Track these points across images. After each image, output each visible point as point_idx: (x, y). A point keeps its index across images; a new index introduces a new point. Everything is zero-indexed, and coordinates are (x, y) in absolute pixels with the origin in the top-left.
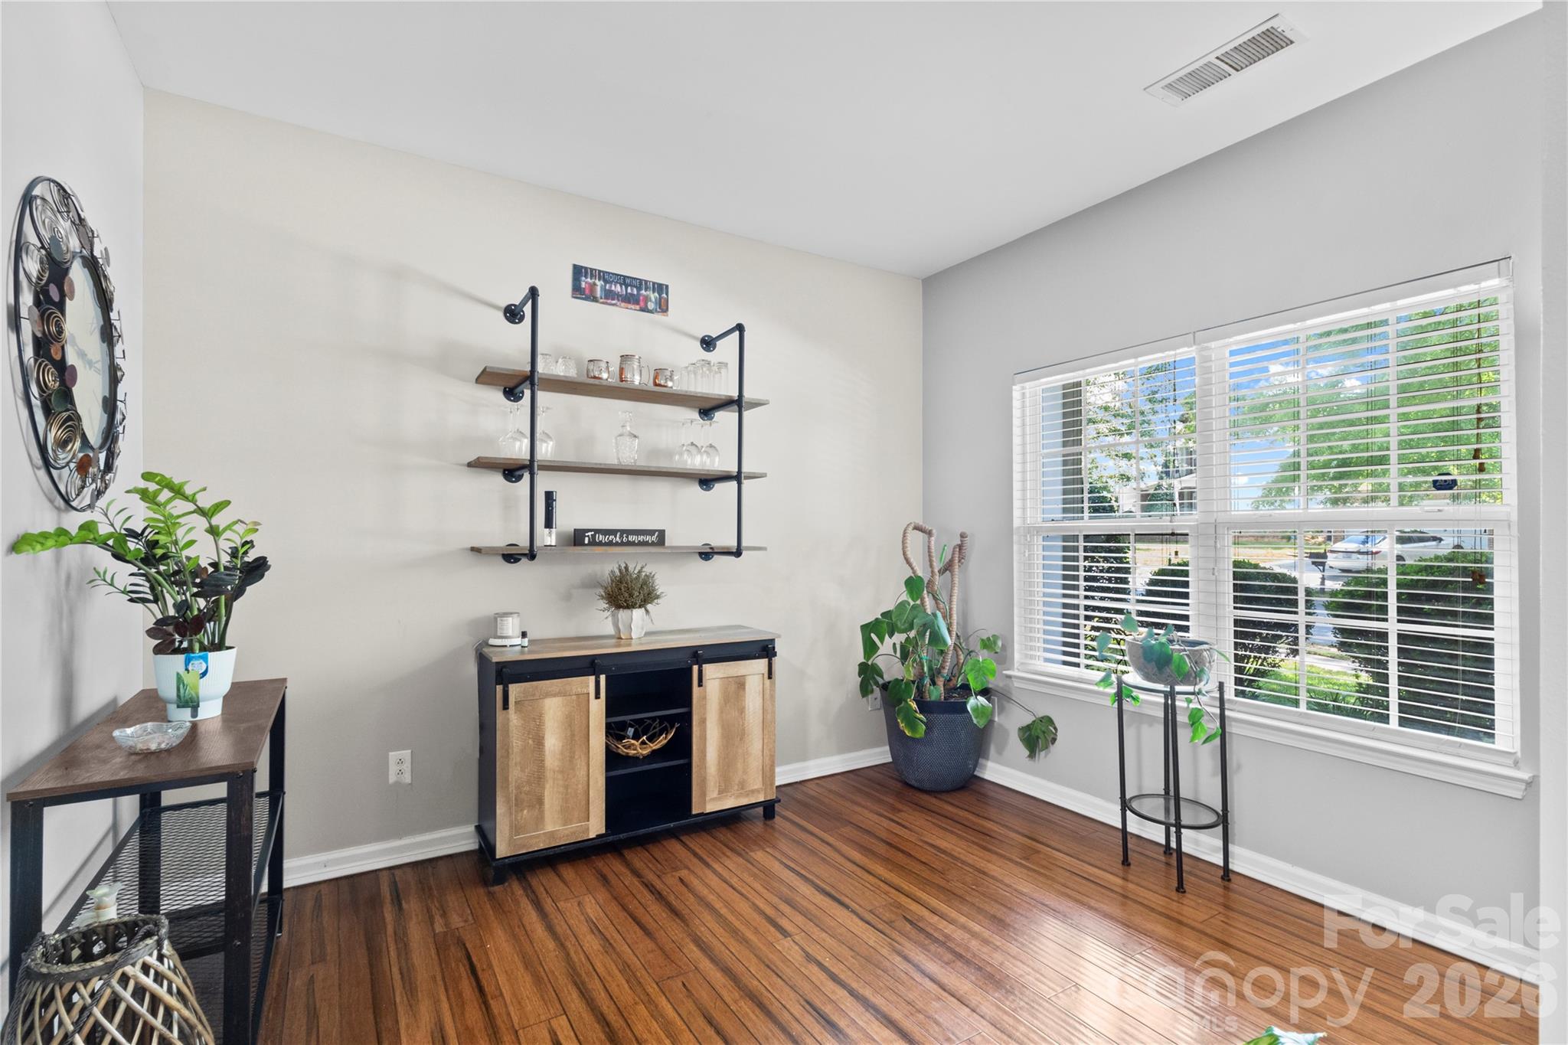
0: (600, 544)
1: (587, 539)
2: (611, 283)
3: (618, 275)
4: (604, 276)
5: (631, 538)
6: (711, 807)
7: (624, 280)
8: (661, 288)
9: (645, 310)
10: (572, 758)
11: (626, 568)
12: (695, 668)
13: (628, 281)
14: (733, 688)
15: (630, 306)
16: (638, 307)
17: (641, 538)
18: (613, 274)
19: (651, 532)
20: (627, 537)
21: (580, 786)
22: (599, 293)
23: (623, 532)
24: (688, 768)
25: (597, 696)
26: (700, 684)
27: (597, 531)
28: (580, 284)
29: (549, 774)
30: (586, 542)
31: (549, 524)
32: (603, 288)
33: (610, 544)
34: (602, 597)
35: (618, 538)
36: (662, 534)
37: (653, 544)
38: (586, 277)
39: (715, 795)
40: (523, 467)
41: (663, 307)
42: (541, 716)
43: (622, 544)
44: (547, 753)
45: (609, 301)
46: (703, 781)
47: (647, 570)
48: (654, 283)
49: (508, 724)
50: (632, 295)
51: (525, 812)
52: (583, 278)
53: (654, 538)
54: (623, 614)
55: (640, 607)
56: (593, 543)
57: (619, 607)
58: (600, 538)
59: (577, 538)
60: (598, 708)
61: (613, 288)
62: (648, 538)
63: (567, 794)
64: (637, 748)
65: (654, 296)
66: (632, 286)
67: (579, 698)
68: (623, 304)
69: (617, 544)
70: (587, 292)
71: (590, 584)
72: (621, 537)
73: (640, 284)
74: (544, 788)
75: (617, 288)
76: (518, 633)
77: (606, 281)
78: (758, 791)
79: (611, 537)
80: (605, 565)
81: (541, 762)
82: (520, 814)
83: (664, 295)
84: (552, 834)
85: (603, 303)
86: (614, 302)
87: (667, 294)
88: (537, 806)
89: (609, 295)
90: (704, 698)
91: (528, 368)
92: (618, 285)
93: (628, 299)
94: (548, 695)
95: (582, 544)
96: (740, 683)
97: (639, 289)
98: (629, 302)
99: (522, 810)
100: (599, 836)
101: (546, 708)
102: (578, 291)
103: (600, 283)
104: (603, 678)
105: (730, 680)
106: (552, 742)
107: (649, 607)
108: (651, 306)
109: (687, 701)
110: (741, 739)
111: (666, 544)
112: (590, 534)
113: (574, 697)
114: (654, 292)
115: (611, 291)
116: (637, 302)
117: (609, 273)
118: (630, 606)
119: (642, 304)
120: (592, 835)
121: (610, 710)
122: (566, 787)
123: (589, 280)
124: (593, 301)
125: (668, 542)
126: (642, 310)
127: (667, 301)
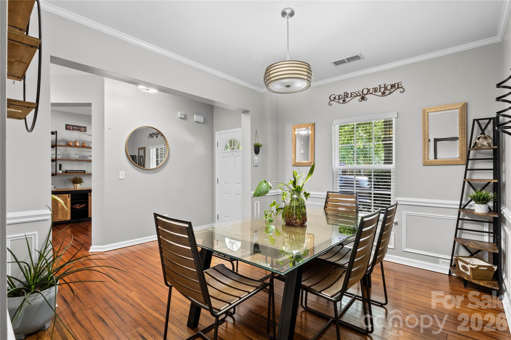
0: (71, 173)
4: (72, 126)
5: (78, 172)
7: (77, 126)
8: (85, 127)
11: (77, 177)
12: (89, 193)
17: (80, 172)
18: (74, 125)
19: (82, 171)
21: (66, 212)
22: (71, 129)
23: (76, 171)
24: (88, 210)
25: (69, 197)
26: (90, 196)
29: (59, 209)
31: (60, 169)
32: (72, 128)
33: (73, 173)
34: (71, 182)
36: (85, 171)
37: (83, 173)
40: (54, 160)
41: (85, 131)
43: (76, 173)
47: (81, 177)
48: (83, 127)
51: (55, 215)
52: (68, 126)
53: (83, 172)
54: (75, 185)
55: (79, 183)
56: (70, 172)
57: (74, 183)
59: (66, 172)
60: (69, 200)
62: (82, 172)
63: (63, 213)
64: (78, 206)
65: (83, 129)
66: (78, 127)
67: (65, 198)
69: (75, 173)
70: (69, 129)
71: (70, 180)
73: (80, 127)
76: (54, 188)
77: (73, 127)
80: (72, 177)
81: (58, 207)
84: (60, 219)
85: (72, 131)
86: (75, 130)
88: (57, 214)
89: (73, 129)
91: (55, 144)
93: (77, 130)
95: (68, 173)
97: (80, 128)
100: (69, 220)
102: (67, 129)
104: (70, 194)
106: (60, 204)
107: (81, 184)
108: (83, 131)
115: (74, 128)
118: (77, 183)
119: (81, 130)
120: (68, 220)
121: (71, 200)
125: (86, 172)
126: (81, 131)
127: (86, 130)
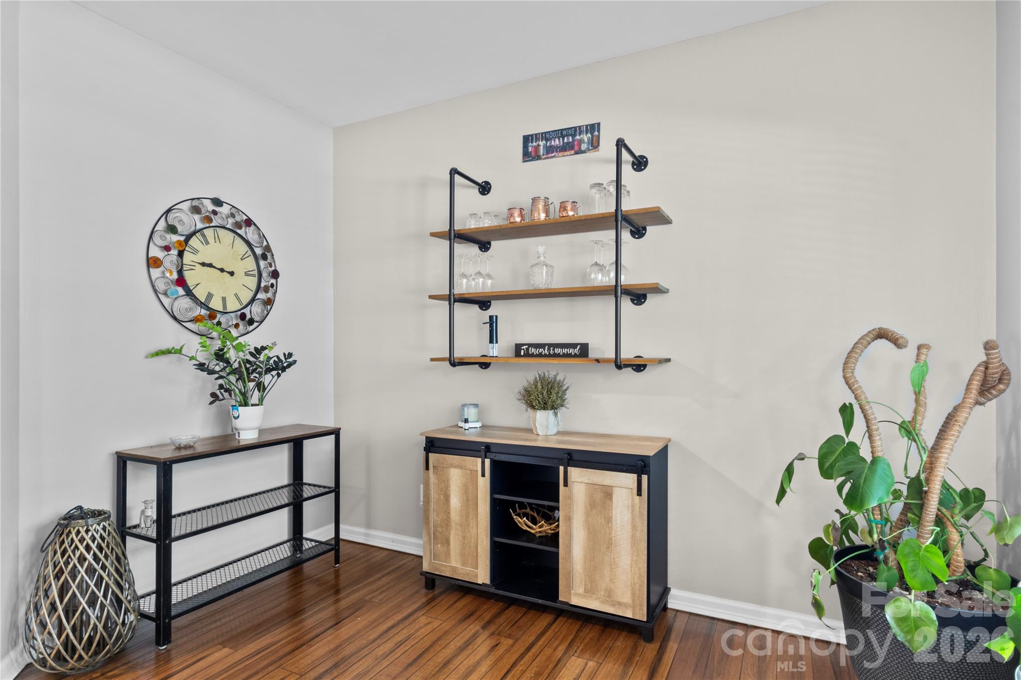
0: (533, 355)
1: (522, 351)
2: (550, 140)
3: (556, 131)
4: (546, 136)
5: (557, 351)
6: (575, 601)
7: (561, 133)
8: (593, 128)
9: (580, 152)
10: (467, 517)
11: (548, 378)
12: (561, 468)
13: (564, 133)
14: (599, 496)
15: (566, 153)
16: (573, 152)
17: (565, 351)
18: (552, 131)
19: (573, 346)
20: (554, 350)
21: (472, 540)
22: (542, 151)
23: (550, 345)
25: (483, 475)
26: (566, 484)
27: (530, 345)
28: (528, 149)
29: (453, 524)
30: (522, 354)
31: (493, 338)
32: (546, 147)
33: (540, 355)
35: (546, 351)
36: (586, 347)
37: (575, 356)
38: (532, 143)
39: (581, 591)
41: (595, 144)
42: (448, 480)
43: (549, 356)
44: (452, 508)
45: (550, 155)
46: (569, 574)
48: (587, 126)
49: (428, 480)
50: (568, 143)
51: (439, 545)
52: (530, 144)
53: (577, 351)
55: (550, 409)
56: (528, 355)
58: (533, 350)
59: (519, 350)
60: (484, 484)
61: (553, 143)
62: (571, 351)
63: (464, 543)
65: (586, 137)
66: (568, 135)
67: (471, 473)
68: (560, 154)
69: (545, 356)
70: (533, 154)
72: (549, 349)
73: (574, 131)
74: (450, 534)
75: (556, 142)
77: (547, 140)
78: (626, 606)
79: (541, 350)
80: (532, 375)
81: (448, 512)
82: (436, 546)
83: (596, 133)
84: (454, 569)
85: (545, 158)
86: (553, 155)
87: (599, 131)
88: (446, 544)
89: (550, 150)
90: (570, 497)
92: (557, 140)
93: (564, 148)
94: (452, 466)
95: (520, 356)
96: (607, 493)
97: (574, 136)
98: (566, 151)
99: (437, 544)
100: (486, 585)
101: (451, 475)
102: (526, 156)
103: (542, 143)
104: (486, 461)
105: (596, 487)
106: (455, 501)
108: (584, 147)
109: (555, 496)
110: (608, 548)
111: (590, 356)
112: (525, 347)
113: (469, 472)
114: (586, 134)
115: (551, 146)
116: (572, 148)
117: (549, 132)
118: (543, 408)
119: (576, 148)
120: (482, 582)
121: (495, 488)
122: (464, 538)
123: (534, 144)
124: (537, 159)
125: (592, 355)
126: (576, 153)
127: (599, 137)
